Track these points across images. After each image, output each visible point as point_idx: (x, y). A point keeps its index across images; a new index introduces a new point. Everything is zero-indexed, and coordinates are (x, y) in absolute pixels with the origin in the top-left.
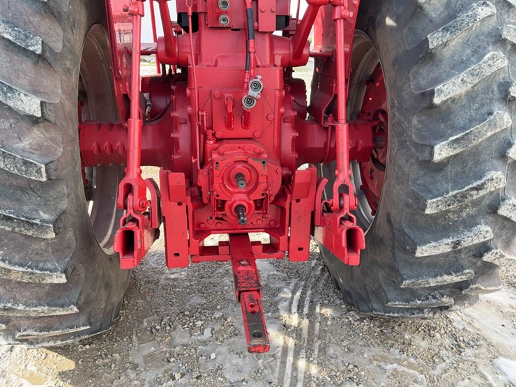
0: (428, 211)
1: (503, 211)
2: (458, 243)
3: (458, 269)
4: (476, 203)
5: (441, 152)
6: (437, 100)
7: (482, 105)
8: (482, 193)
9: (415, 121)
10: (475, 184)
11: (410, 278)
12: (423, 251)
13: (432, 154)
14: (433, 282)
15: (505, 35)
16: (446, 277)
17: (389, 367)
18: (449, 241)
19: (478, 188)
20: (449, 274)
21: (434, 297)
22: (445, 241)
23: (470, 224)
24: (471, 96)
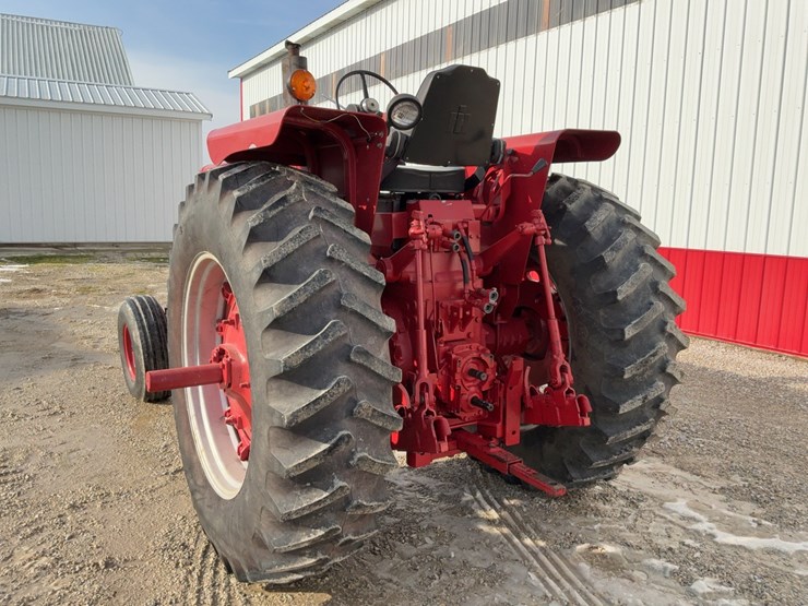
0: (626, 377)
1: (669, 370)
2: (645, 398)
3: (645, 420)
4: (652, 367)
5: (629, 332)
6: (619, 298)
7: (644, 298)
8: (657, 358)
9: (601, 313)
10: (651, 353)
11: (613, 434)
12: (625, 408)
13: (623, 334)
14: (629, 434)
15: (646, 252)
16: (638, 428)
17: (596, 527)
18: (640, 397)
19: (654, 355)
20: (639, 425)
21: (626, 450)
22: (638, 397)
23: (650, 383)
24: (637, 293)
